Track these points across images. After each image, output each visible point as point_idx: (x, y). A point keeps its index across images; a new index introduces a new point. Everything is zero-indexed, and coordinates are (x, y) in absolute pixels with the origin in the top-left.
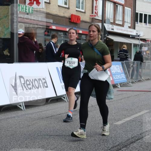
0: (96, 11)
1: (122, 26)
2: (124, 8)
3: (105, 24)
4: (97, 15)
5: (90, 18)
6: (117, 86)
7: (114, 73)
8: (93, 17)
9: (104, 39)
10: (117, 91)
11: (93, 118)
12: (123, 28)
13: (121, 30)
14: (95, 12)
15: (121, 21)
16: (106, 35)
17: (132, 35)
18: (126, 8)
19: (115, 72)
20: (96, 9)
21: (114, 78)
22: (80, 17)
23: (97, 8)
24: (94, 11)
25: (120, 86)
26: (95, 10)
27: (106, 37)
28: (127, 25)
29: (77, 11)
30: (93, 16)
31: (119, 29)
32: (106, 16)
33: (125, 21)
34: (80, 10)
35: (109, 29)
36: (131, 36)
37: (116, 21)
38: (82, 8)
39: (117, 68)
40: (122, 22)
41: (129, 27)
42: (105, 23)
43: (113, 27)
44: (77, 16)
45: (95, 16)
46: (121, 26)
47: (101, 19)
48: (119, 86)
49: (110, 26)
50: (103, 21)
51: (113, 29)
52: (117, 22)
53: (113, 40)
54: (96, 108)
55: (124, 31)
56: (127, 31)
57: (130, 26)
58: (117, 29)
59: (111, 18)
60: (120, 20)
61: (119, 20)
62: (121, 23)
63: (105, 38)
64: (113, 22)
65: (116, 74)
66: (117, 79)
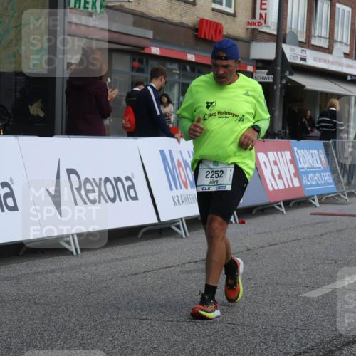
0: (263, 12)
1: (329, 50)
2: (335, 6)
3: (284, 46)
4: (265, 23)
5: (247, 29)
6: (312, 201)
7: (303, 168)
8: (254, 27)
9: (281, 83)
10: (312, 214)
11: (250, 279)
12: (330, 56)
13: (325, 61)
14: (261, 15)
15: (324, 38)
16: (288, 72)
17: (351, 75)
18: (338, 5)
19: (307, 168)
20: (263, 7)
21: (305, 181)
22: (221, 25)
23: (265, 4)
24: (258, 11)
25: (320, 203)
26: (261, 9)
27: (285, 77)
28: (340, 49)
29: (214, 10)
30: (254, 24)
31: (320, 60)
32: (288, 25)
33: (335, 38)
34: (223, 8)
35: (294, 58)
36: (349, 78)
37: (313, 38)
38: (229, 5)
39: (312, 156)
40: (327, 40)
41: (346, 55)
42: (285, 42)
43: (303, 54)
44: (214, 23)
45: (260, 24)
46: (325, 52)
47: (275, 33)
48: (316, 203)
49: (298, 50)
50: (280, 38)
51: (304, 59)
52: (315, 42)
53: (304, 86)
54: (257, 254)
55: (333, 63)
56: (340, 64)
57: (347, 52)
58: (314, 59)
59: (301, 32)
60: (323, 35)
61: (321, 37)
62: (324, 44)
63: (284, 81)
64: (303, 40)
65: (310, 172)
66: (311, 185)
